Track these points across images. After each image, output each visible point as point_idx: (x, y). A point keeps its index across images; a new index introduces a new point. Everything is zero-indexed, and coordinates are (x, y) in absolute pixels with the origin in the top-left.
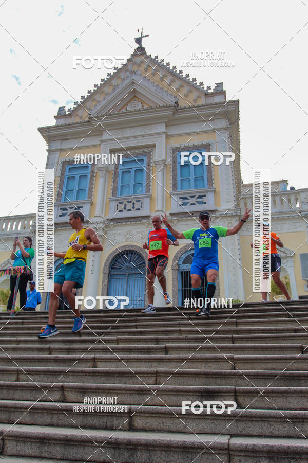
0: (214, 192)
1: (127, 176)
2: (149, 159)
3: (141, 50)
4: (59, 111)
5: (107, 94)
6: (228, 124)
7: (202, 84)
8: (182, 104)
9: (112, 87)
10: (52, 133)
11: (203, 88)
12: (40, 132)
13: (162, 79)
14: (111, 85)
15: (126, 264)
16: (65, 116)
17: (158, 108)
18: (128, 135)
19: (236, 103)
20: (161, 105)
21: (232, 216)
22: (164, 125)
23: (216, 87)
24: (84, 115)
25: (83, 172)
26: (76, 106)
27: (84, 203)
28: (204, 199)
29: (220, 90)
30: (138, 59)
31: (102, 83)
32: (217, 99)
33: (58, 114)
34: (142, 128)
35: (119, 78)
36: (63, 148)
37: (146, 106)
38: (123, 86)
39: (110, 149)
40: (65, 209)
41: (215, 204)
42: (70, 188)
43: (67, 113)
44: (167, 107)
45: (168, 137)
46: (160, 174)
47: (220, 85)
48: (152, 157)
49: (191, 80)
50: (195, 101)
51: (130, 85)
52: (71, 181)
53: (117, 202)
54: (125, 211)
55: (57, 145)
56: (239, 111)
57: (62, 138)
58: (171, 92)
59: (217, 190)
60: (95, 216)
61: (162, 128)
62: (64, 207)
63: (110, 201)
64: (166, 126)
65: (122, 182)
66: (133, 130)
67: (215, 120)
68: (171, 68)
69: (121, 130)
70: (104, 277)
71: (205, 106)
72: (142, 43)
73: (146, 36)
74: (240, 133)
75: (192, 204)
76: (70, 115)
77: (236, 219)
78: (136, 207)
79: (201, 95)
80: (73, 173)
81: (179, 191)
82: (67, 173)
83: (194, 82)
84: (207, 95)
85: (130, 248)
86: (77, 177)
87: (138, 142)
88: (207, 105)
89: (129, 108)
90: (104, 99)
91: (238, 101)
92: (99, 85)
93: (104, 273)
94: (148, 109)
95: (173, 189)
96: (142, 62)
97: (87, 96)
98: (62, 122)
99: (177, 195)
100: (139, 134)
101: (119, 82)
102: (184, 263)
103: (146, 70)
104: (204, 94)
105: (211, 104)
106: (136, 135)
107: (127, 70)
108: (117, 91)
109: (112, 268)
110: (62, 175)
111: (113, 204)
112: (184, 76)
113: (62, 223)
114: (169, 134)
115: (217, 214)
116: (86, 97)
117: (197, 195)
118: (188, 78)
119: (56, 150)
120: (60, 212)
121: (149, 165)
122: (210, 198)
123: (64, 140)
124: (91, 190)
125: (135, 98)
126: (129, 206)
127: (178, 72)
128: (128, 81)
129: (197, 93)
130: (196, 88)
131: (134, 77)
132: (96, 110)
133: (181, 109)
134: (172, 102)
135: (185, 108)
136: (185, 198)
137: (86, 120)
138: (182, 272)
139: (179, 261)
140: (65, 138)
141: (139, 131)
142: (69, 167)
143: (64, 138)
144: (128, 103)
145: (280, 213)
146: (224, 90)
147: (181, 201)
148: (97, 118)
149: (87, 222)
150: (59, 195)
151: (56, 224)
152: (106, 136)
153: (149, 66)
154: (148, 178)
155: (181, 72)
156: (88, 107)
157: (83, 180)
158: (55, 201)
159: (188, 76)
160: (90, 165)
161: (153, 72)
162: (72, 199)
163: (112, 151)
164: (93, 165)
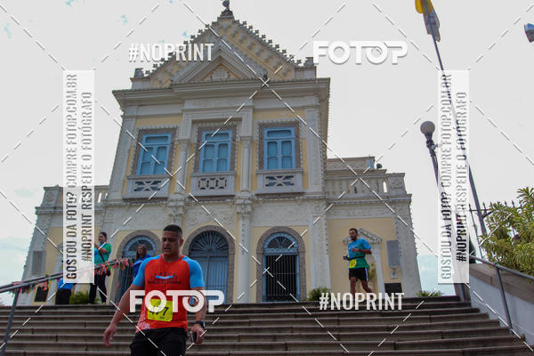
0: (303, 172)
1: (209, 150)
2: (235, 133)
3: (227, 14)
4: (136, 72)
6: (318, 101)
7: (291, 56)
8: (272, 77)
10: (129, 98)
11: (293, 61)
12: (115, 96)
15: (207, 246)
16: (143, 79)
17: (246, 80)
18: (213, 106)
19: (327, 81)
20: (249, 77)
21: (320, 199)
22: (251, 98)
23: (306, 61)
24: (164, 79)
25: (162, 143)
26: (155, 69)
27: (162, 178)
28: (292, 180)
29: (310, 65)
30: (226, 23)
32: (307, 75)
33: (135, 76)
34: (228, 100)
36: (139, 114)
37: (232, 77)
39: (192, 120)
40: (141, 183)
41: (303, 186)
42: (147, 160)
43: (146, 75)
44: (255, 79)
45: (255, 111)
46: (246, 150)
47: (310, 59)
48: (237, 132)
50: (285, 74)
51: (216, 52)
53: (199, 179)
54: (207, 189)
55: (133, 111)
56: (329, 89)
57: (139, 104)
58: (260, 64)
59: (305, 171)
60: (176, 193)
61: (248, 101)
62: (140, 181)
63: (191, 177)
64: (254, 99)
65: (204, 157)
66: (218, 101)
67: (305, 97)
68: (260, 36)
71: (295, 81)
72: (229, 6)
74: (329, 110)
75: (279, 185)
76: (148, 78)
77: (324, 202)
78: (220, 185)
79: (290, 68)
80: (150, 144)
81: (265, 170)
82: (144, 143)
83: (284, 54)
84: (297, 69)
85: (212, 229)
86: (155, 148)
88: (297, 81)
89: (215, 78)
91: (329, 79)
94: (235, 80)
95: (259, 168)
96: (230, 27)
98: (140, 85)
99: (264, 174)
100: (224, 105)
102: (269, 247)
103: (234, 36)
104: (294, 68)
105: (301, 80)
107: (212, 35)
109: (192, 250)
110: (138, 144)
111: (195, 181)
112: (274, 46)
113: (138, 199)
114: (257, 107)
115: (305, 197)
117: (285, 175)
118: (277, 49)
119: (131, 117)
120: (136, 186)
121: (234, 141)
122: (297, 179)
123: (141, 106)
124: (170, 163)
125: (221, 67)
126: (212, 184)
127: (267, 41)
128: (215, 48)
129: (287, 67)
130: (285, 60)
131: (220, 44)
132: (178, 77)
133: (270, 82)
134: (261, 74)
135: (275, 82)
136: (272, 178)
137: (167, 85)
138: (267, 257)
139: (264, 244)
141: (224, 103)
142: (146, 137)
143: (141, 103)
144: (215, 69)
145: (369, 197)
146: (315, 65)
147: (268, 181)
148: (180, 85)
149: (166, 199)
150: (135, 167)
151: (131, 199)
152: (188, 105)
153: (237, 32)
154: (233, 154)
155: (270, 41)
156: (169, 71)
157: (161, 152)
158: (129, 174)
159: (277, 46)
160: (170, 136)
161: (240, 38)
162: (150, 172)
163: (194, 122)
164: (174, 135)
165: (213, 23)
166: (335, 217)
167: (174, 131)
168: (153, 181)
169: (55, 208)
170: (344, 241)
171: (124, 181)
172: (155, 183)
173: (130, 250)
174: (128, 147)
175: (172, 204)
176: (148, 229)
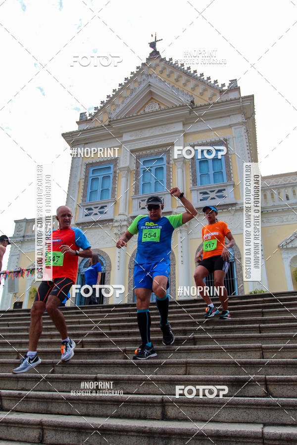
0: (234, 185)
1: (147, 174)
2: (169, 157)
3: (155, 54)
4: (80, 116)
5: (125, 97)
6: (244, 118)
7: (216, 82)
8: (198, 102)
9: (129, 91)
10: (75, 138)
11: (218, 85)
12: (64, 138)
13: (177, 80)
14: (128, 88)
16: (87, 121)
17: (175, 108)
18: (147, 136)
19: (251, 98)
20: (178, 105)
22: (181, 124)
23: (230, 84)
24: (104, 119)
25: (106, 173)
26: (96, 111)
27: (108, 203)
28: (224, 193)
29: (234, 87)
30: (153, 63)
31: (120, 87)
32: (232, 96)
33: (80, 120)
34: (160, 128)
35: (136, 81)
37: (163, 107)
38: (140, 89)
39: (130, 150)
40: (91, 209)
41: (235, 197)
42: (94, 188)
43: (89, 118)
44: (183, 106)
45: (186, 135)
46: (180, 171)
47: (234, 81)
48: (171, 155)
49: (206, 79)
50: (210, 99)
51: (147, 87)
52: (95, 182)
53: (140, 200)
56: (254, 106)
57: (84, 142)
58: (186, 92)
59: (236, 183)
60: (119, 215)
61: (179, 127)
62: (89, 207)
63: (133, 199)
64: (184, 124)
65: (143, 181)
66: (151, 131)
67: (231, 116)
68: (186, 69)
69: (140, 131)
70: (130, 272)
71: (220, 103)
72: (156, 47)
73: (160, 40)
74: (256, 127)
75: (212, 199)
76: (91, 119)
79: (216, 93)
80: (96, 175)
81: (199, 186)
82: (91, 175)
83: (209, 81)
84: (221, 92)
86: (100, 178)
87: (157, 142)
88: (222, 102)
89: (147, 110)
90: (123, 102)
91: (253, 96)
92: (117, 90)
93: (129, 268)
94: (165, 110)
95: (193, 185)
96: (157, 65)
97: (107, 100)
98: (85, 126)
99: (197, 190)
100: (158, 133)
101: (136, 85)
103: (162, 72)
104: (219, 92)
105: (227, 101)
106: (155, 134)
107: (143, 74)
108: (134, 94)
110: (86, 177)
111: (136, 202)
112: (199, 75)
113: (88, 223)
114: (186, 132)
115: (238, 207)
116: (105, 102)
117: (217, 190)
118: (202, 78)
120: (86, 212)
121: (168, 163)
122: (229, 192)
123: (87, 143)
124: (114, 189)
125: (152, 100)
127: (192, 72)
128: (145, 84)
129: (212, 91)
130: (210, 86)
131: (150, 80)
132: (116, 114)
133: (197, 107)
134: (188, 101)
135: (201, 106)
136: (206, 193)
137: (107, 123)
140: (87, 142)
141: (157, 131)
142: (92, 169)
144: (147, 103)
146: (238, 86)
147: (201, 196)
148: (117, 121)
149: (112, 220)
150: (84, 196)
151: (83, 223)
152: (126, 137)
153: (164, 69)
154: (169, 175)
155: (195, 72)
156: (108, 111)
157: (106, 181)
158: (81, 202)
159: (202, 75)
160: (112, 166)
161: (168, 74)
162: (97, 199)
163: (132, 151)
164: (115, 166)
165: (143, 64)
166: (269, 224)
167: (115, 161)
168: (100, 206)
169: (24, 237)
170: (279, 246)
171: (76, 208)
172: (102, 207)
173: (84, 267)
174: (78, 181)
175: (116, 224)
176: (97, 248)
